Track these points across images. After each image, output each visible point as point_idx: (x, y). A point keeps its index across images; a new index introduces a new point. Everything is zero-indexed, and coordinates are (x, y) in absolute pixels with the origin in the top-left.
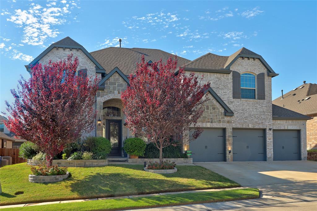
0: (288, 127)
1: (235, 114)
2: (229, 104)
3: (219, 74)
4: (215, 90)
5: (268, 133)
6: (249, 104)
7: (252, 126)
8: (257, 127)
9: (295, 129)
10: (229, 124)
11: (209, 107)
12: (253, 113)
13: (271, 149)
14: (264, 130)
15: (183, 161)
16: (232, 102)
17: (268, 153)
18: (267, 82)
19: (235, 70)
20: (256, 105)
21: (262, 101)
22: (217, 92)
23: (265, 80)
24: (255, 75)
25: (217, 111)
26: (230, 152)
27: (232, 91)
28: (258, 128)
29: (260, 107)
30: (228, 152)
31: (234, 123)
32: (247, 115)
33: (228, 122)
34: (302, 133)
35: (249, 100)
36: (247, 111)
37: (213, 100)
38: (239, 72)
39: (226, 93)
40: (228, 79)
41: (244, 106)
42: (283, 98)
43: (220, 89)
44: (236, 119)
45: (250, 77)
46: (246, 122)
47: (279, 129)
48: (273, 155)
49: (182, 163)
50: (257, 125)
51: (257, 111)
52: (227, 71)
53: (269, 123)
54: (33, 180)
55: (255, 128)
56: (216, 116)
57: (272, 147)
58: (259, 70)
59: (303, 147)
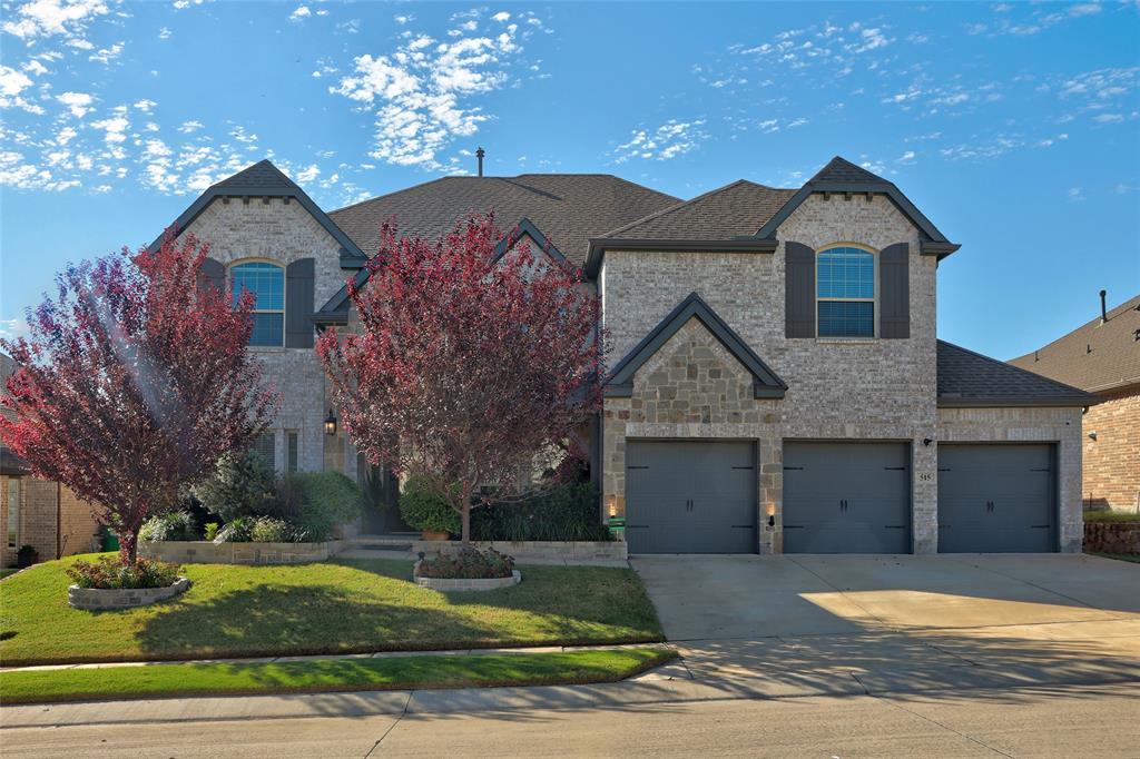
0: (1006, 433)
1: (794, 392)
2: (772, 358)
3: (735, 255)
4: (718, 310)
5: (919, 454)
6: (848, 354)
7: (858, 430)
8: (874, 434)
9: (1036, 439)
10: (770, 427)
11: (699, 368)
12: (860, 386)
13: (929, 512)
14: (907, 445)
15: (594, 549)
16: (782, 351)
17: (916, 526)
18: (916, 276)
19: (796, 240)
20: (872, 359)
21: (899, 342)
22: (728, 317)
23: (911, 268)
24: (872, 252)
25: (727, 381)
26: (772, 523)
27: (783, 311)
28: (881, 437)
29: (891, 363)
30: (763, 523)
31: (788, 422)
32: (841, 393)
33: (768, 419)
34: (1063, 453)
35: (845, 340)
36: (840, 378)
37: (713, 347)
38: (809, 244)
39: (761, 318)
40: (768, 272)
41: (829, 361)
42: (1106, 320)
43: (738, 306)
44: (796, 409)
45: (856, 260)
46: (834, 417)
47: (972, 439)
48: (936, 532)
49: (591, 557)
50: (877, 426)
51: (879, 378)
52: (765, 245)
53: (922, 418)
54: (73, 600)
55: (869, 437)
56: (723, 398)
57: (936, 505)
58: (885, 233)
59: (1066, 504)
